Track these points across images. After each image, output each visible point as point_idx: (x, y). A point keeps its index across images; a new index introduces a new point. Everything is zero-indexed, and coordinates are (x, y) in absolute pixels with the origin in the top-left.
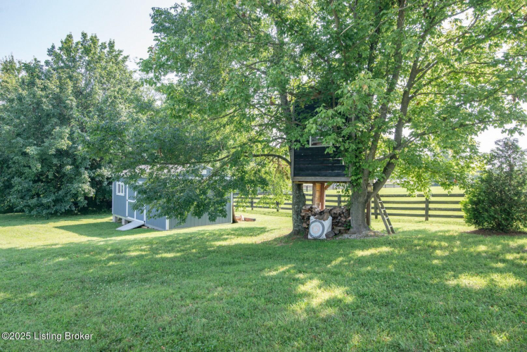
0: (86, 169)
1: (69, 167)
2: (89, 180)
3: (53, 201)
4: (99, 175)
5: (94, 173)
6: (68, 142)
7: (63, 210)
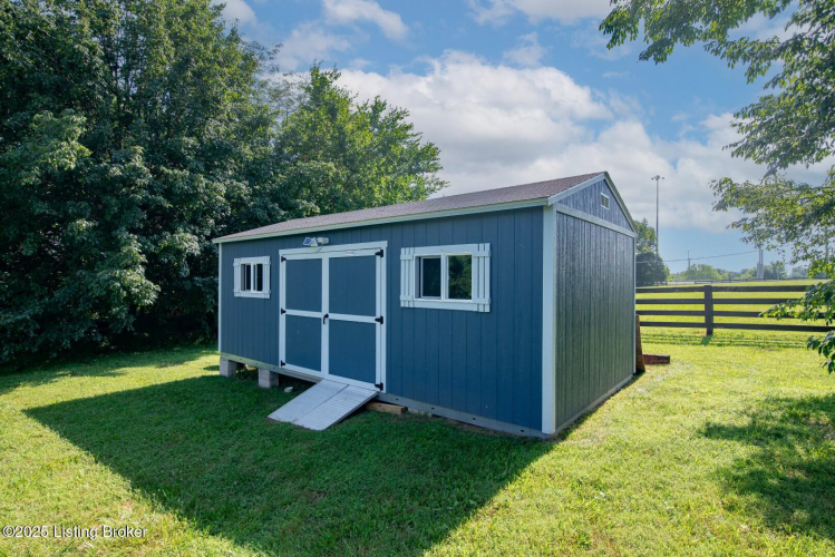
0: (133, 230)
1: (84, 224)
2: (143, 258)
3: (35, 317)
4: (167, 249)
5: (155, 243)
6: (79, 147)
7: (66, 343)
